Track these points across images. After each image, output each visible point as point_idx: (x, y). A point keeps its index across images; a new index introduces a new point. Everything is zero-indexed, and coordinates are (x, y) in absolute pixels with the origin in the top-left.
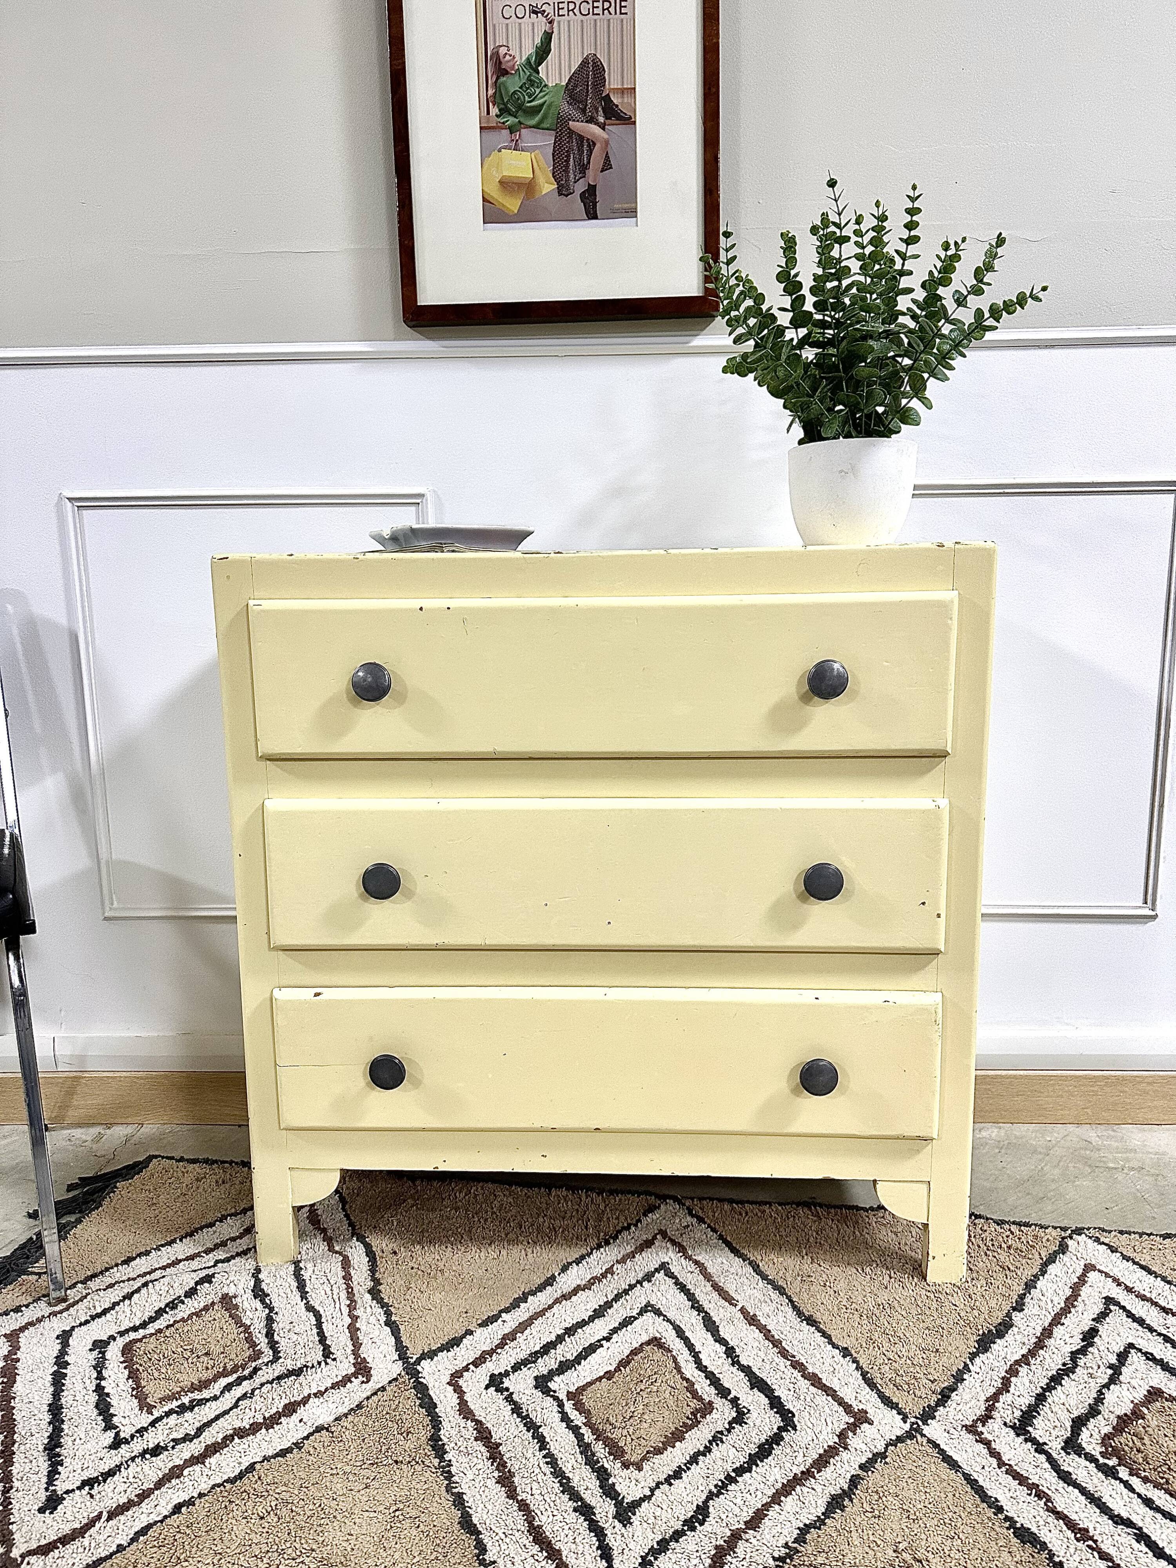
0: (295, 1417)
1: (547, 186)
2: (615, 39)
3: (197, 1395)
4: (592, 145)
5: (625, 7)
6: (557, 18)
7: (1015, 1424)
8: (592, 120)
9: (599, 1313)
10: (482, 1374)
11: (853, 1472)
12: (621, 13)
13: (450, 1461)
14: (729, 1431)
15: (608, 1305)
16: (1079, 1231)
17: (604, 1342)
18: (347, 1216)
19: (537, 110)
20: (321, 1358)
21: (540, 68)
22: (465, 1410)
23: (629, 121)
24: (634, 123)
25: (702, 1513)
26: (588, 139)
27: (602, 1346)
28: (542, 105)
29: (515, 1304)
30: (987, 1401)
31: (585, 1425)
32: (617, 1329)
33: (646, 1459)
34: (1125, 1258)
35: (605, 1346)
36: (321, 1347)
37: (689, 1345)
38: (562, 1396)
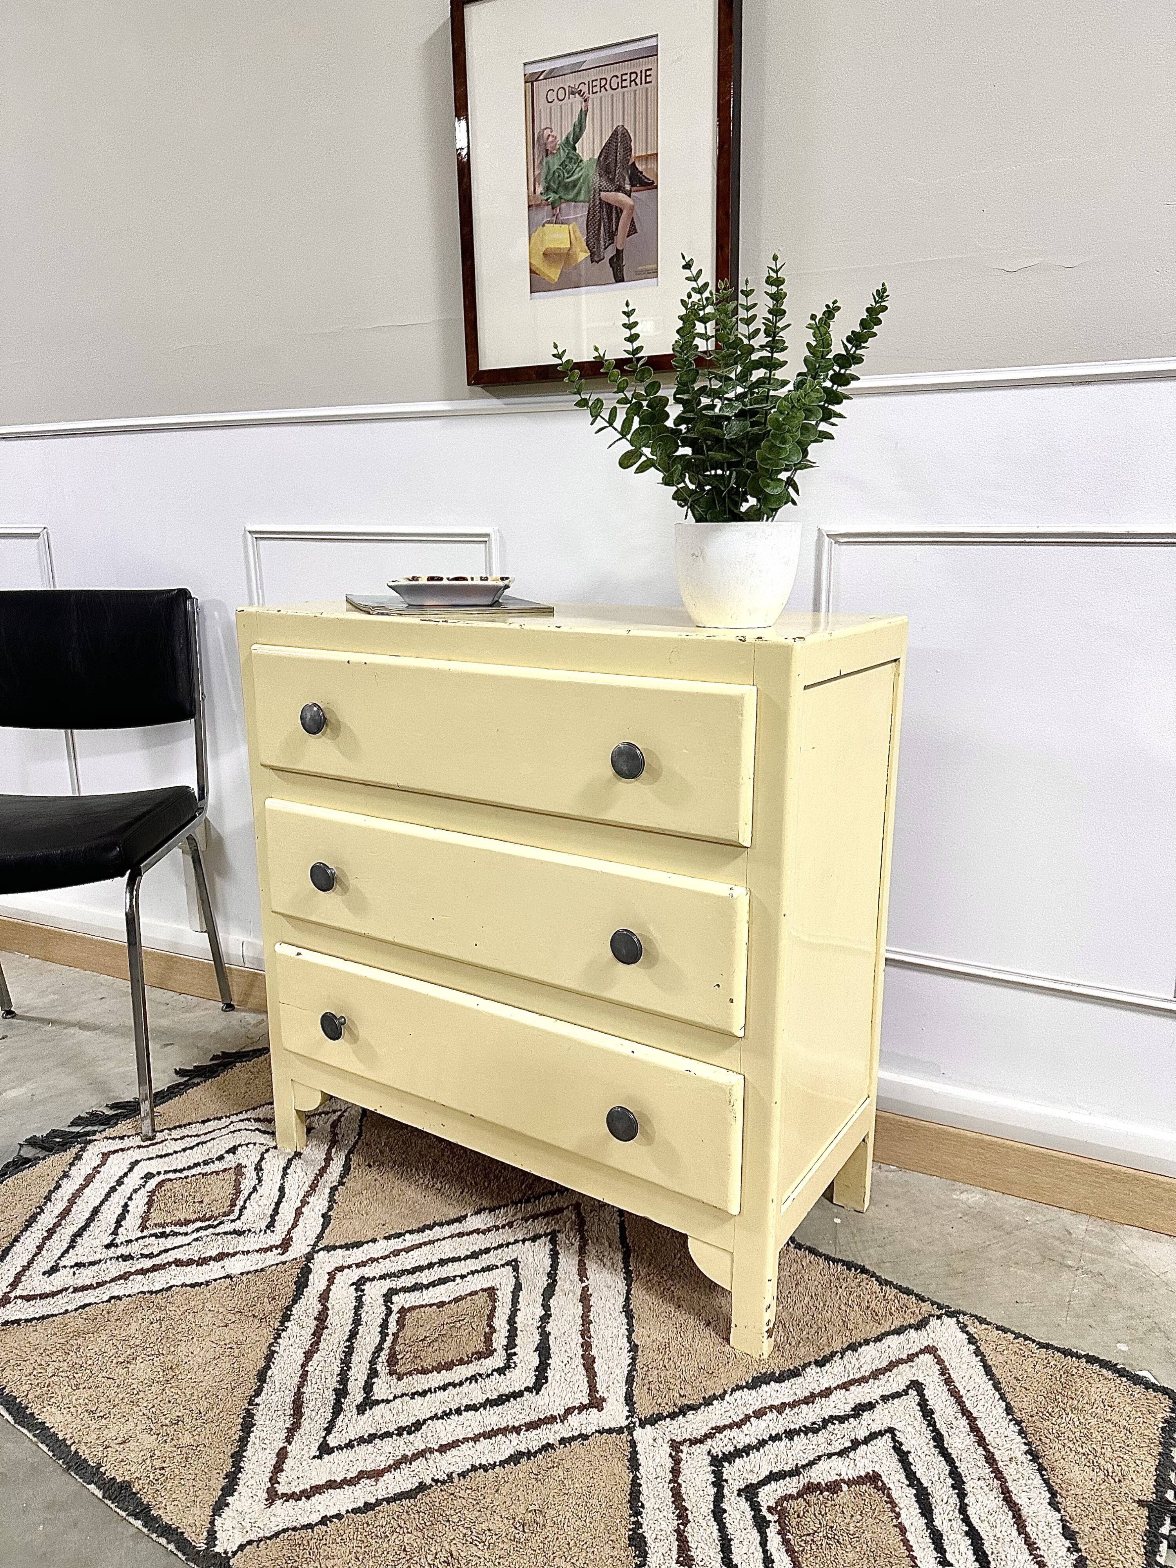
0: (221, 1263)
2: (640, 109)
3: (176, 1229)
4: (619, 212)
5: (650, 75)
6: (591, 96)
7: (718, 1456)
8: (619, 189)
9: (474, 1255)
10: (355, 1275)
11: (551, 1442)
12: (646, 83)
13: (287, 1327)
14: (488, 1376)
15: (487, 1251)
16: (951, 1314)
17: (458, 1279)
18: (360, 1126)
19: (575, 184)
20: (264, 1228)
21: (577, 145)
22: (324, 1297)
23: (651, 185)
24: (656, 187)
25: (418, 1425)
26: (616, 207)
27: (454, 1281)
28: (579, 179)
29: (421, 1230)
30: (712, 1429)
31: (393, 1334)
32: (477, 1271)
33: (410, 1373)
34: (978, 1353)
35: (457, 1282)
36: (269, 1220)
37: (515, 1301)
38: (395, 1308)
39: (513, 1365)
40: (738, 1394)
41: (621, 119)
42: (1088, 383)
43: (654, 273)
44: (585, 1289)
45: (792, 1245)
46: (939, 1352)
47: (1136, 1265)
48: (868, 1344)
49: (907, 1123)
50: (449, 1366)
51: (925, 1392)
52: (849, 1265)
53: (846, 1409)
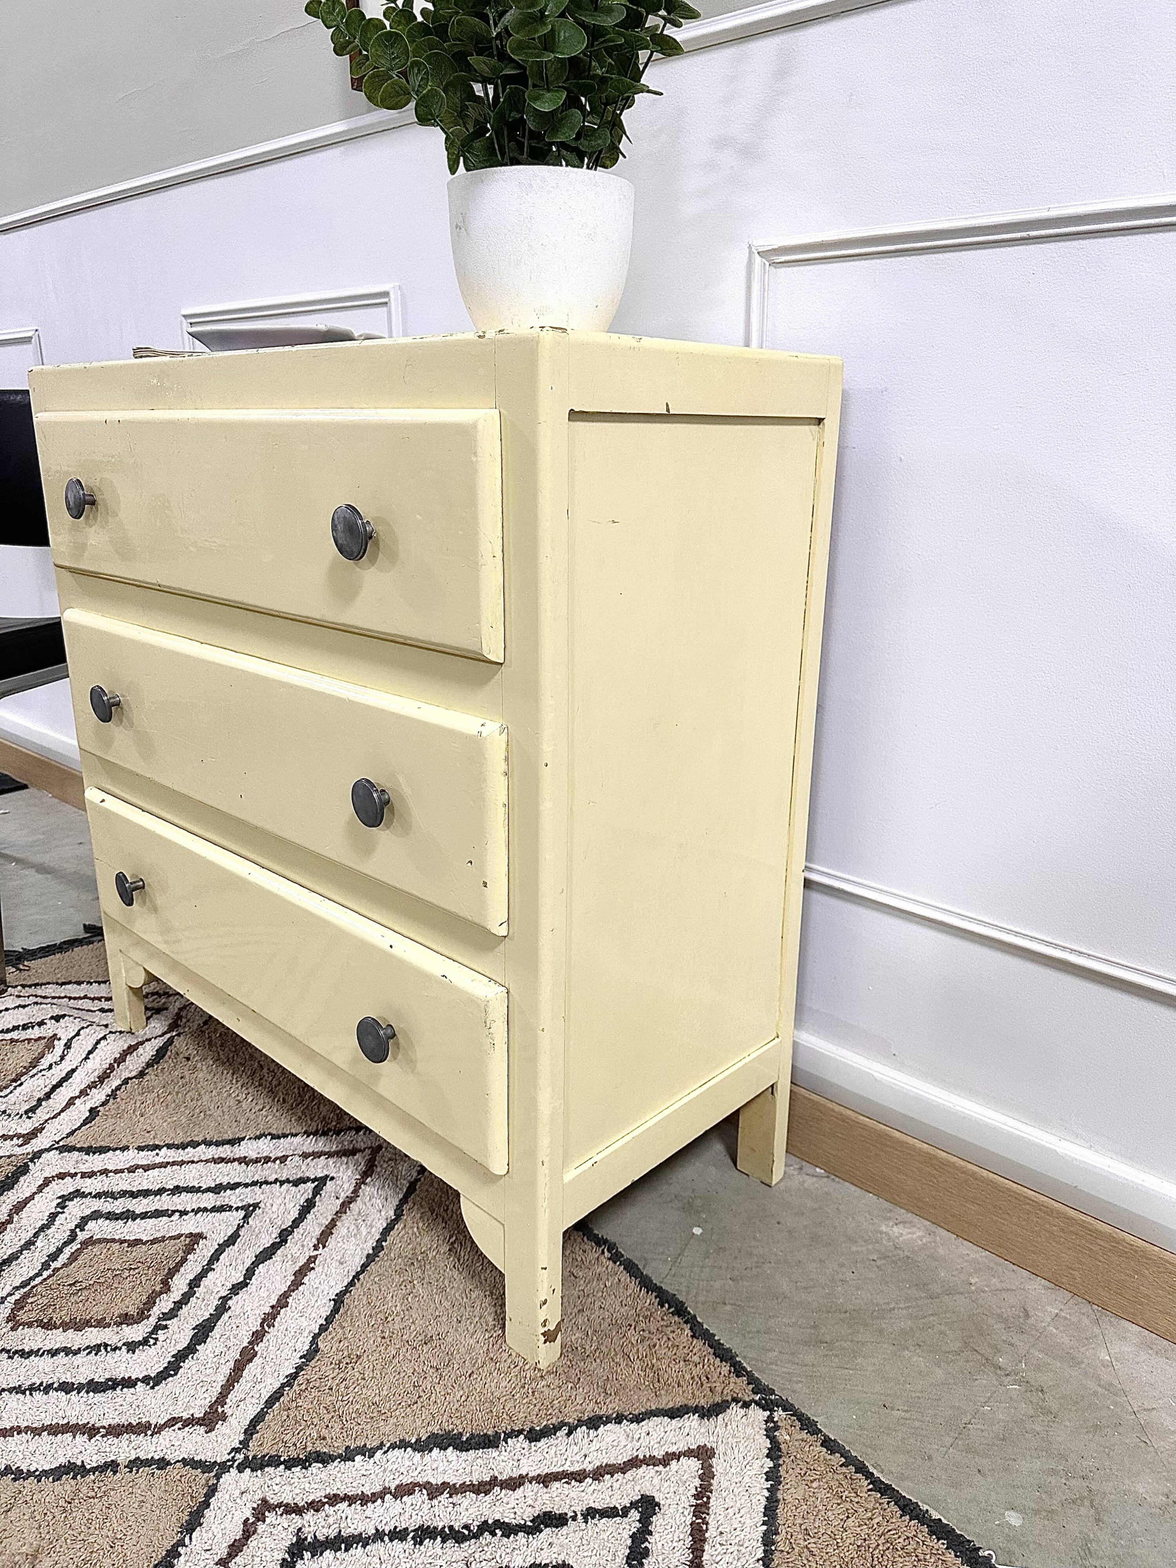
7: (306, 1539)
9: (218, 1189)
10: (71, 1186)
11: (119, 1460)
15: (236, 1186)
16: (767, 1405)
17: (177, 1214)
20: (22, 1112)
22: (19, 1206)
27: (170, 1216)
29: (185, 1145)
31: (54, 1269)
32: (205, 1210)
33: (30, 1325)
34: (773, 1476)
35: (173, 1218)
36: (35, 1103)
37: (215, 1257)
38: (82, 1237)
39: (152, 1341)
44: (312, 1260)
46: (714, 1461)
48: (620, 1423)
51: (654, 1519)
52: (666, 1299)
53: (525, 1515)
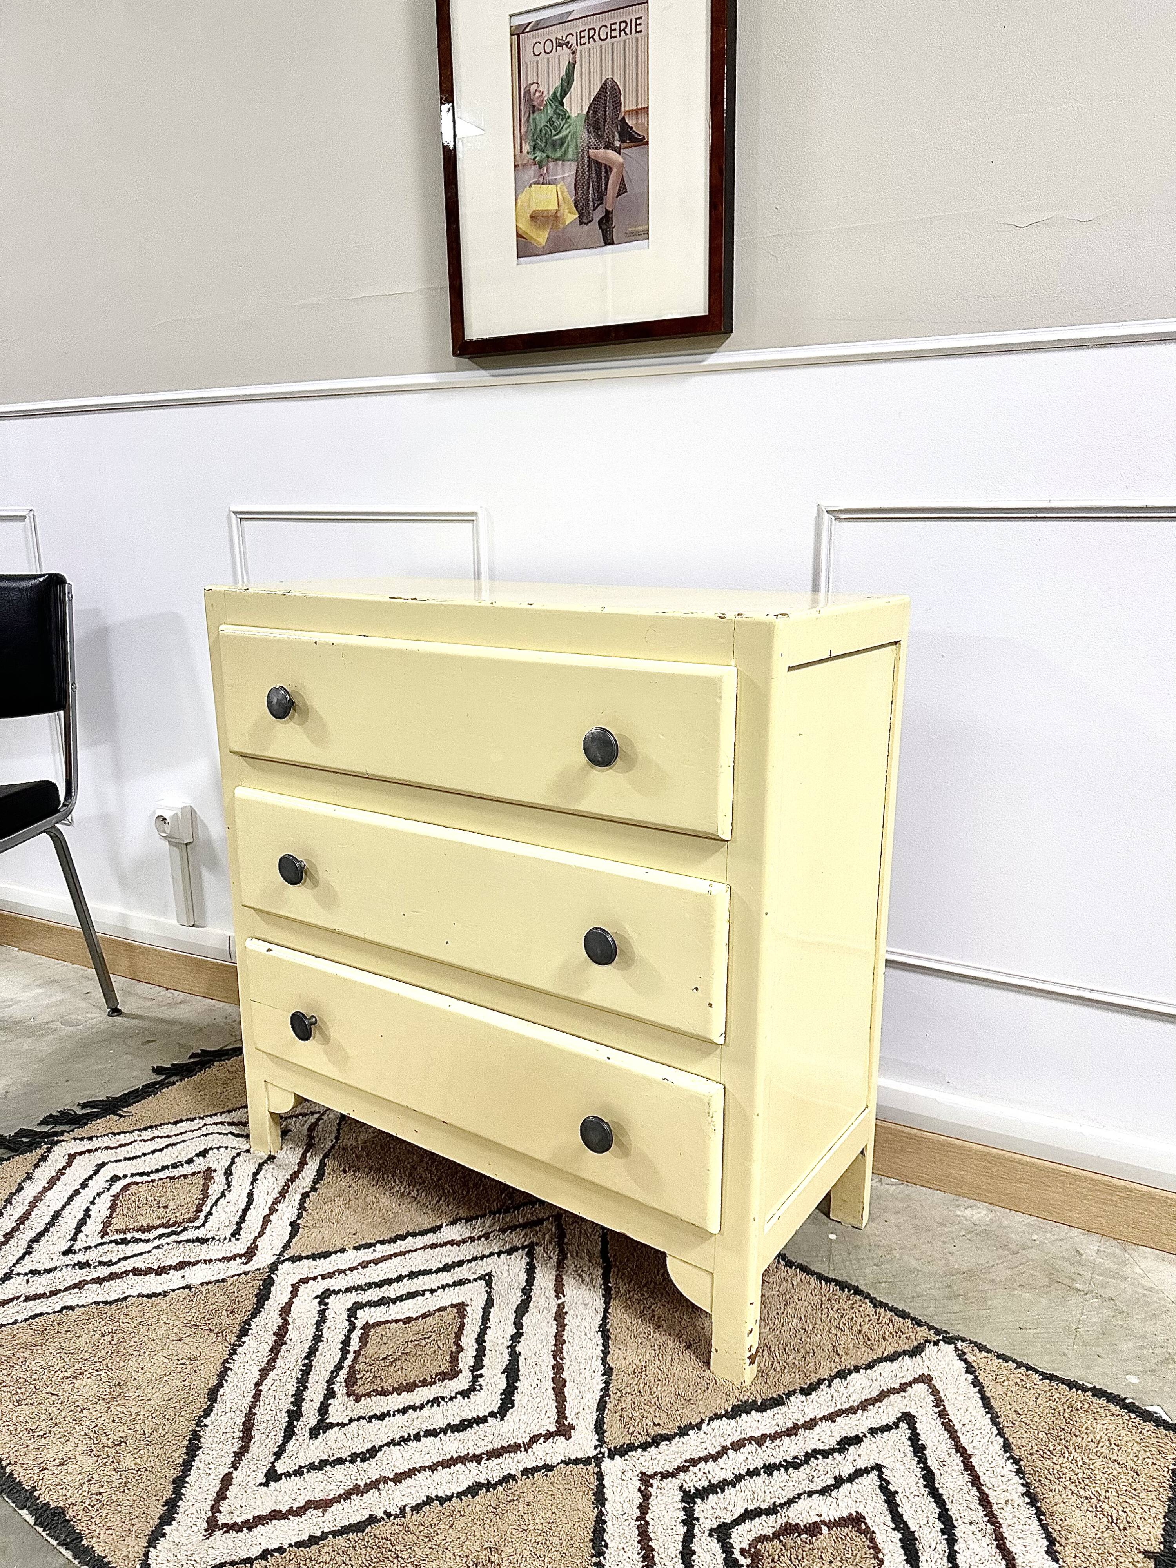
0: (181, 1273)
1: (570, 217)
2: (630, 59)
3: (138, 1235)
4: (608, 169)
5: (640, 24)
6: (579, 48)
7: (690, 1491)
8: (609, 146)
9: (447, 1268)
10: (319, 1287)
11: (513, 1472)
12: (636, 32)
13: (244, 1343)
14: (451, 1399)
15: (460, 1264)
16: (949, 1340)
17: (427, 1293)
18: (338, 1130)
19: (562, 141)
20: (228, 1236)
21: (564, 101)
22: (286, 1310)
23: (641, 141)
24: (647, 143)
26: (606, 165)
27: (423, 1295)
28: (567, 135)
29: (393, 1240)
30: (686, 1461)
31: (355, 1352)
32: (448, 1285)
33: (369, 1395)
34: (976, 1383)
35: (426, 1296)
36: (235, 1227)
37: (485, 1318)
38: (359, 1324)
39: (478, 1388)
40: (716, 1423)
41: (610, 73)
42: (1104, 345)
43: (646, 234)
44: (561, 1307)
45: (782, 1263)
46: (934, 1382)
47: (1150, 1289)
48: (858, 1372)
49: (909, 1134)
50: (410, 1388)
51: (917, 1425)
52: (843, 1285)
53: (831, 1442)
